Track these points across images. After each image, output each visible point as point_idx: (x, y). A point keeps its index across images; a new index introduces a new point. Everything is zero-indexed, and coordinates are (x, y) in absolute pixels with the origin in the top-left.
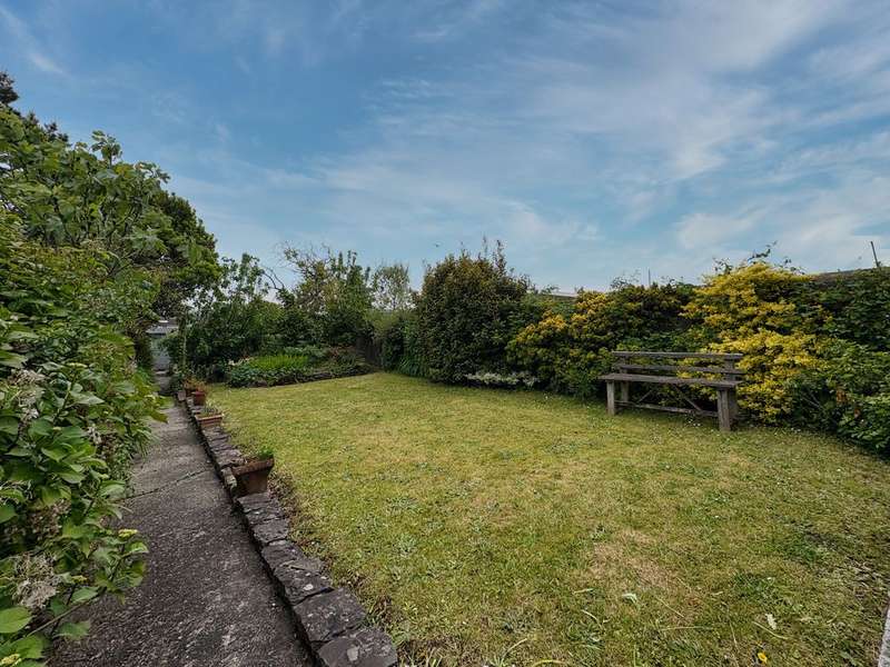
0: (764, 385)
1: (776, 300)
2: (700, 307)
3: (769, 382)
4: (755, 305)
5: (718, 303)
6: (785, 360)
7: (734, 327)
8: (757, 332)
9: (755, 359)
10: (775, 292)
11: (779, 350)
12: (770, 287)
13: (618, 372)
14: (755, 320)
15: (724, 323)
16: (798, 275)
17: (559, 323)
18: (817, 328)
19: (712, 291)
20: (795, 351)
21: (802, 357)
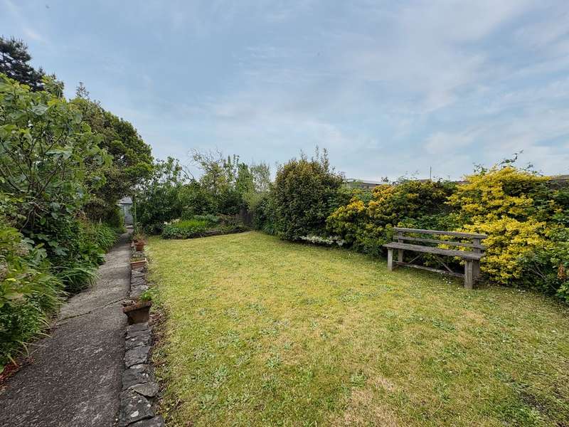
0: (501, 257)
1: (518, 195)
2: (460, 198)
3: (505, 255)
4: (502, 198)
5: (473, 196)
6: (520, 241)
7: (483, 214)
8: (500, 218)
9: (497, 238)
10: (518, 189)
11: (517, 233)
12: (514, 185)
13: (397, 241)
14: (500, 210)
15: (477, 210)
16: (538, 177)
17: (360, 206)
18: (548, 218)
19: (470, 187)
20: (528, 233)
21: (533, 239)
